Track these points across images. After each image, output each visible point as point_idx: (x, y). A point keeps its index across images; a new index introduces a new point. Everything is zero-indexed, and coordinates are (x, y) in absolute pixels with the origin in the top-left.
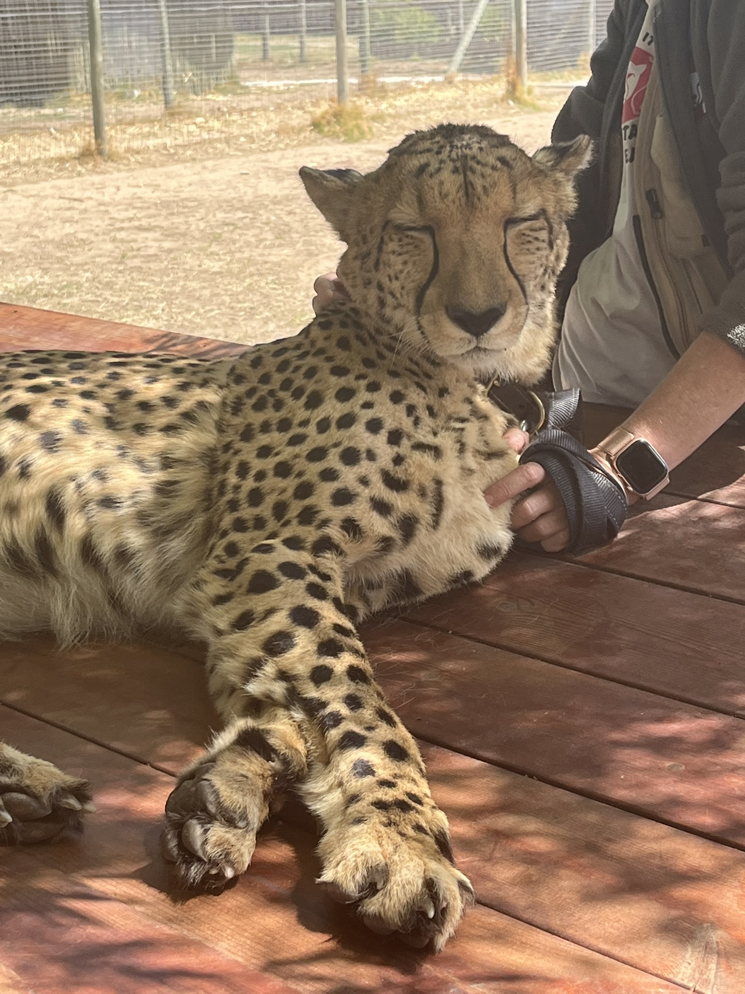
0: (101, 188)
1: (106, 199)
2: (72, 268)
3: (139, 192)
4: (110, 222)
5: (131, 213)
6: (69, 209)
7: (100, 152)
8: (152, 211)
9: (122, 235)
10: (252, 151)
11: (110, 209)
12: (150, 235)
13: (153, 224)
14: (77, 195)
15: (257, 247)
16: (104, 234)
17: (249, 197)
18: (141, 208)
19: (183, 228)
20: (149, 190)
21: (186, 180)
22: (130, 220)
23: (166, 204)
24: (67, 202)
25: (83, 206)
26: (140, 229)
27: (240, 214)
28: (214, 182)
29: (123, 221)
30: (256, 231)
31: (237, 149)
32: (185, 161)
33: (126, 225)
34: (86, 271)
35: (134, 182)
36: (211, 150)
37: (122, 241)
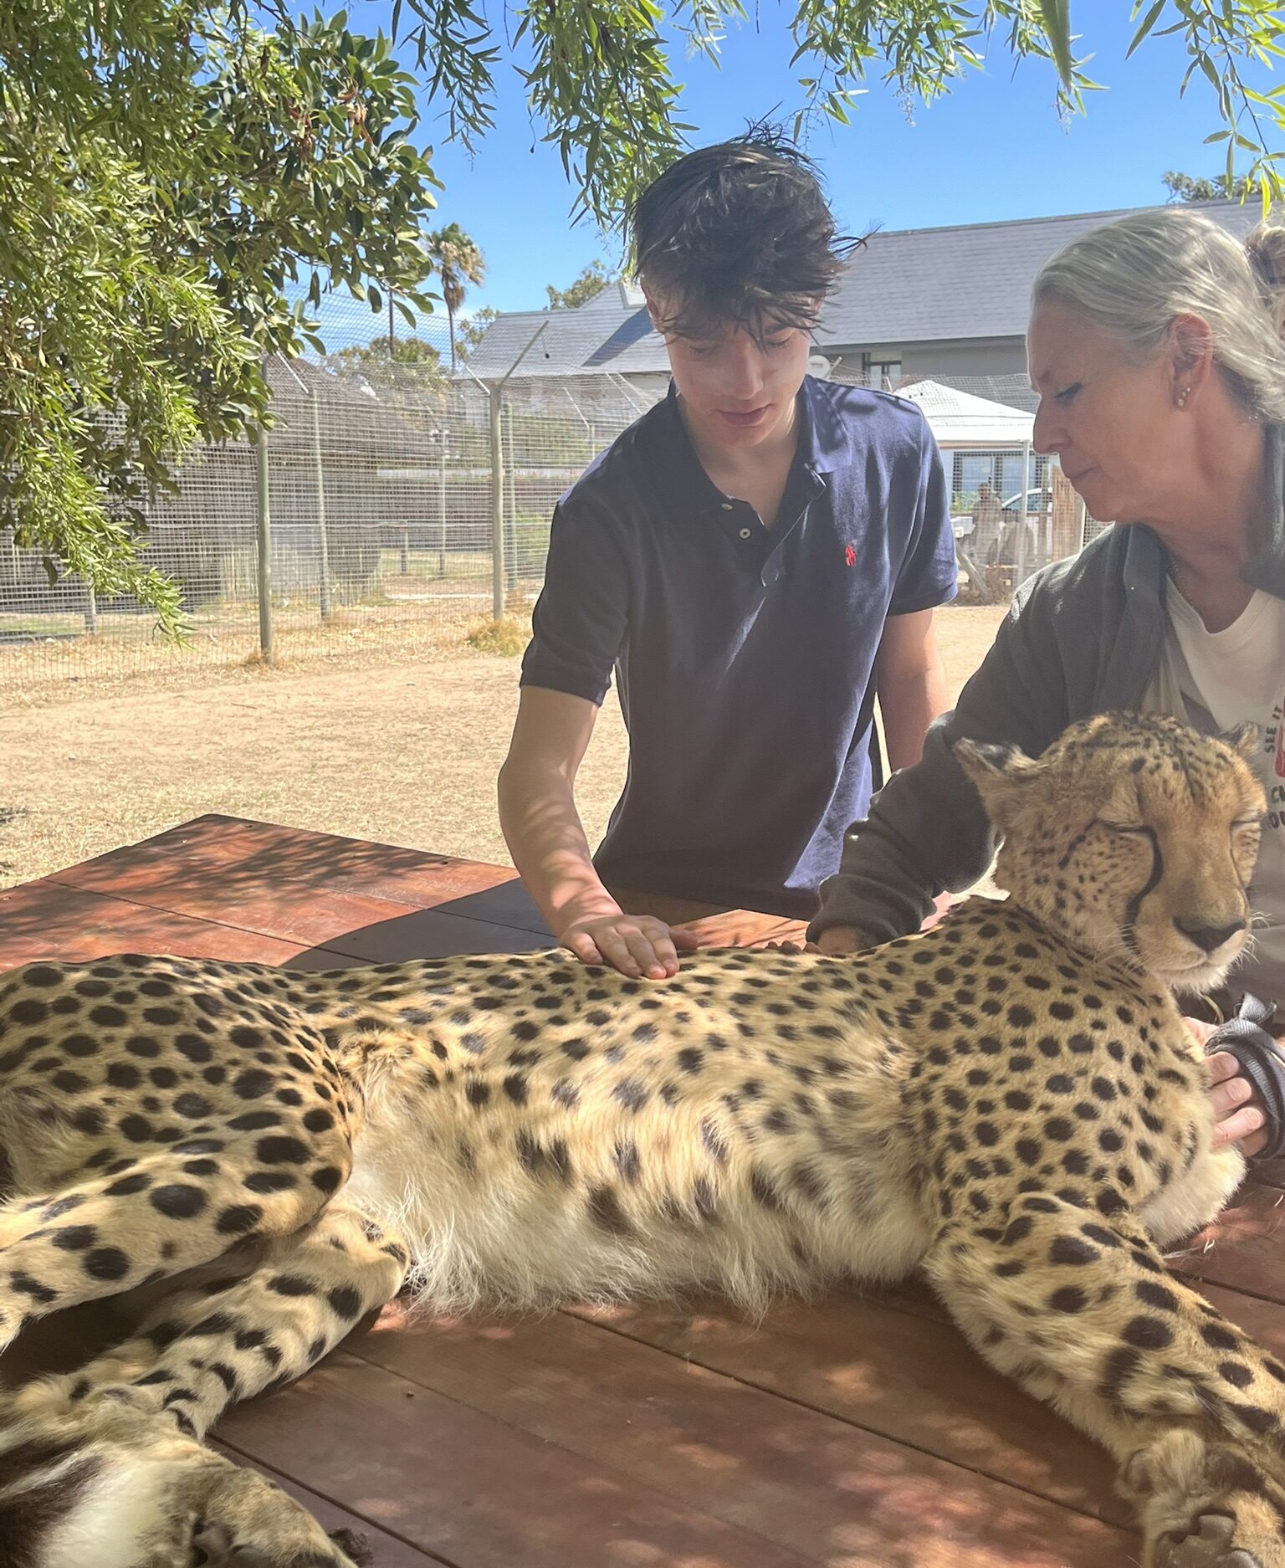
0: (271, 695)
1: (279, 707)
2: (265, 777)
3: (311, 700)
4: (288, 730)
5: (309, 722)
6: (244, 716)
7: (267, 661)
8: (328, 720)
9: (306, 744)
10: (412, 663)
11: (286, 717)
12: (334, 744)
13: (335, 733)
14: (249, 702)
15: (445, 759)
16: (288, 742)
17: (422, 708)
18: (316, 717)
19: (366, 738)
20: (321, 699)
21: (355, 689)
22: (310, 728)
23: (340, 714)
24: (240, 708)
25: (257, 713)
26: (322, 737)
27: (418, 726)
28: (383, 692)
29: (302, 730)
30: (440, 743)
31: (397, 661)
32: (349, 671)
33: (307, 733)
34: (279, 780)
35: (303, 691)
36: (373, 661)
37: (308, 750)
